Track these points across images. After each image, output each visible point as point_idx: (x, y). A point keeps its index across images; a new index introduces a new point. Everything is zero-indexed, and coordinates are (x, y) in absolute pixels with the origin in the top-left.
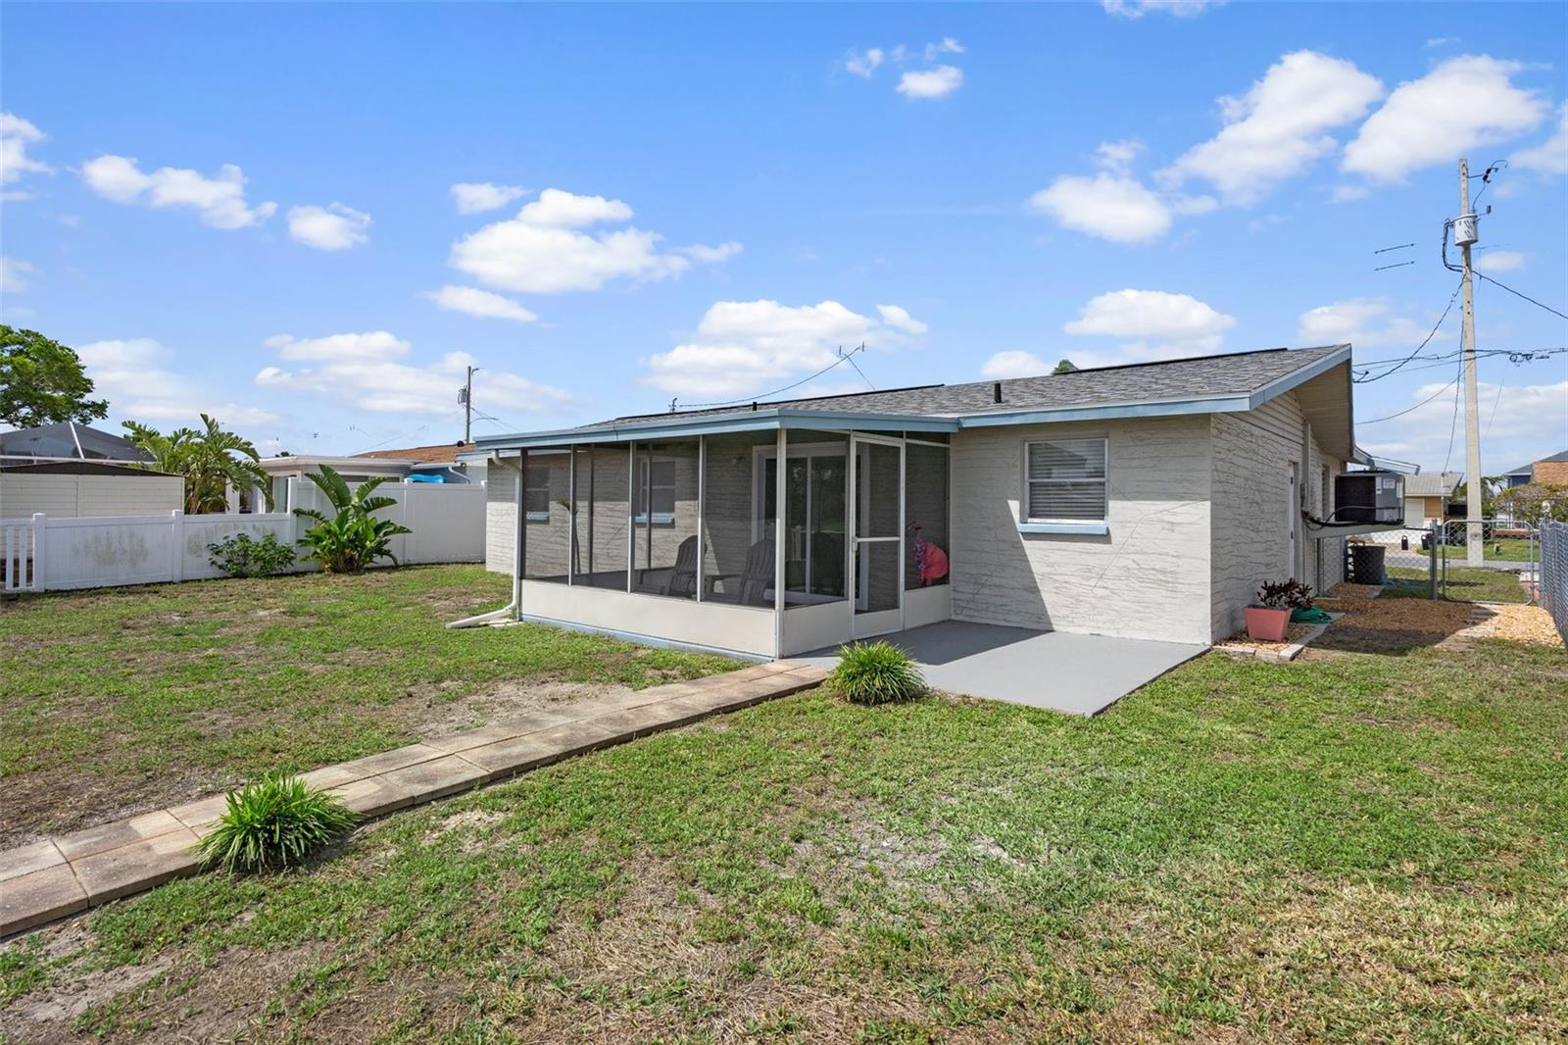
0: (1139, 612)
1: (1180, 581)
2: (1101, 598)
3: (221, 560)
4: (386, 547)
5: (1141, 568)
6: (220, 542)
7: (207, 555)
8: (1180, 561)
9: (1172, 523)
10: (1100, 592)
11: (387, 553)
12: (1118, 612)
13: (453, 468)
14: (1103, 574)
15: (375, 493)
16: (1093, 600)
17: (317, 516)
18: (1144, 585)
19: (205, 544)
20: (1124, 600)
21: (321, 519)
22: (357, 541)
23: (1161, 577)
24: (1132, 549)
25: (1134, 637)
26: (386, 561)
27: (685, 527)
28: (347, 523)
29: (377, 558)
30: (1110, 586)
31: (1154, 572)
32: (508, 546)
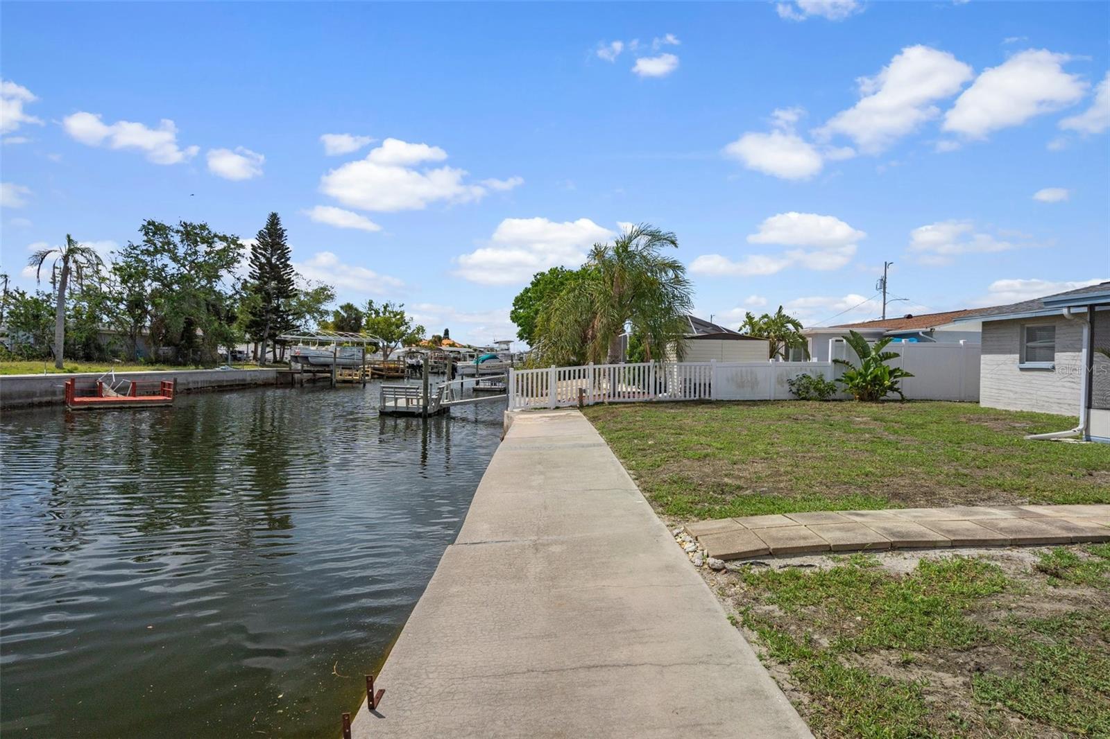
3: (794, 389)
4: (896, 386)
6: (794, 378)
7: (787, 387)
11: (897, 390)
13: (923, 333)
15: (885, 350)
17: (847, 363)
19: (785, 379)
21: (850, 366)
22: (877, 380)
26: (896, 395)
28: (869, 369)
29: (890, 394)
32: (1005, 388)
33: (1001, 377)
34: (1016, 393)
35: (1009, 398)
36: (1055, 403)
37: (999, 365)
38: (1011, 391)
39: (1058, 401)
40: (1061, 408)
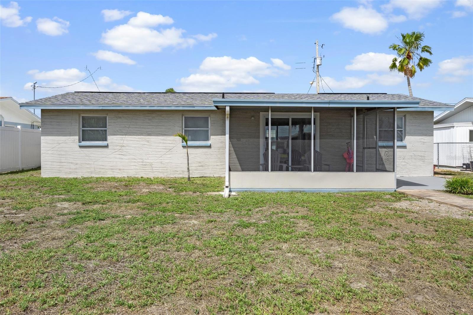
0: (415, 169)
1: (426, 159)
2: (404, 165)
5: (415, 156)
8: (426, 153)
9: (424, 142)
10: (403, 163)
12: (409, 169)
14: (404, 158)
16: (401, 166)
18: (416, 160)
20: (410, 165)
23: (421, 158)
24: (413, 150)
25: (413, 176)
27: (218, 147)
30: (406, 161)
31: (419, 157)
32: (65, 161)
33: (63, 153)
34: (77, 164)
35: (70, 169)
36: (109, 169)
37: (59, 144)
38: (72, 163)
39: (111, 168)
40: (114, 172)
